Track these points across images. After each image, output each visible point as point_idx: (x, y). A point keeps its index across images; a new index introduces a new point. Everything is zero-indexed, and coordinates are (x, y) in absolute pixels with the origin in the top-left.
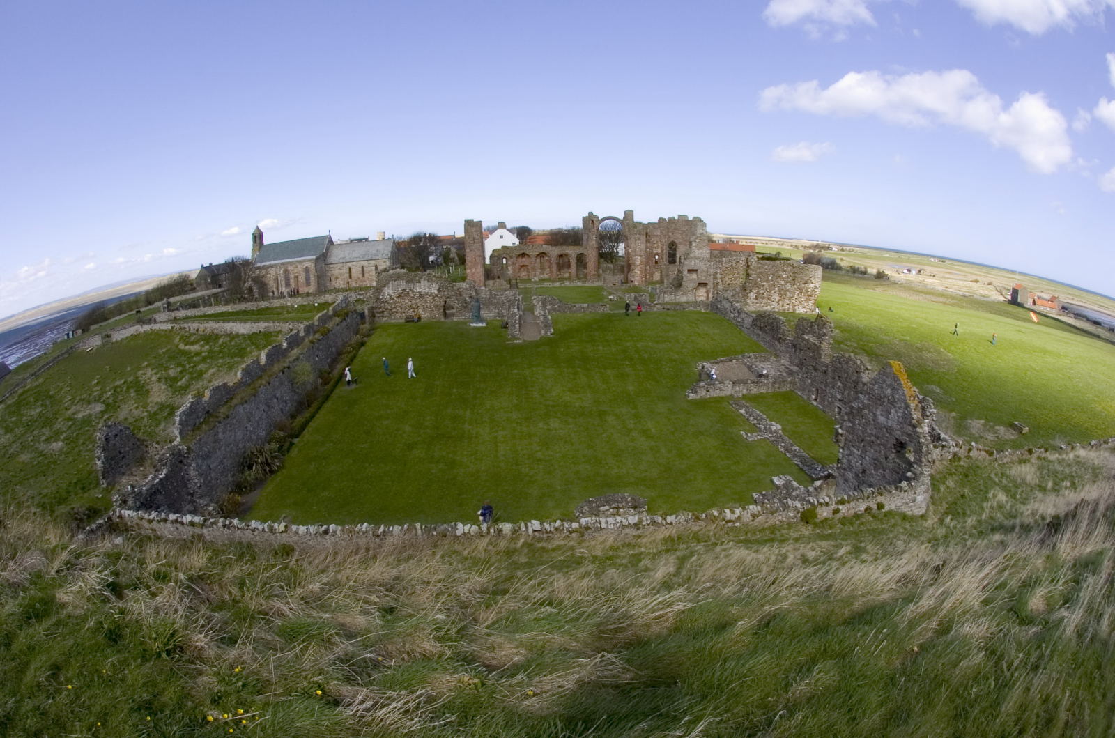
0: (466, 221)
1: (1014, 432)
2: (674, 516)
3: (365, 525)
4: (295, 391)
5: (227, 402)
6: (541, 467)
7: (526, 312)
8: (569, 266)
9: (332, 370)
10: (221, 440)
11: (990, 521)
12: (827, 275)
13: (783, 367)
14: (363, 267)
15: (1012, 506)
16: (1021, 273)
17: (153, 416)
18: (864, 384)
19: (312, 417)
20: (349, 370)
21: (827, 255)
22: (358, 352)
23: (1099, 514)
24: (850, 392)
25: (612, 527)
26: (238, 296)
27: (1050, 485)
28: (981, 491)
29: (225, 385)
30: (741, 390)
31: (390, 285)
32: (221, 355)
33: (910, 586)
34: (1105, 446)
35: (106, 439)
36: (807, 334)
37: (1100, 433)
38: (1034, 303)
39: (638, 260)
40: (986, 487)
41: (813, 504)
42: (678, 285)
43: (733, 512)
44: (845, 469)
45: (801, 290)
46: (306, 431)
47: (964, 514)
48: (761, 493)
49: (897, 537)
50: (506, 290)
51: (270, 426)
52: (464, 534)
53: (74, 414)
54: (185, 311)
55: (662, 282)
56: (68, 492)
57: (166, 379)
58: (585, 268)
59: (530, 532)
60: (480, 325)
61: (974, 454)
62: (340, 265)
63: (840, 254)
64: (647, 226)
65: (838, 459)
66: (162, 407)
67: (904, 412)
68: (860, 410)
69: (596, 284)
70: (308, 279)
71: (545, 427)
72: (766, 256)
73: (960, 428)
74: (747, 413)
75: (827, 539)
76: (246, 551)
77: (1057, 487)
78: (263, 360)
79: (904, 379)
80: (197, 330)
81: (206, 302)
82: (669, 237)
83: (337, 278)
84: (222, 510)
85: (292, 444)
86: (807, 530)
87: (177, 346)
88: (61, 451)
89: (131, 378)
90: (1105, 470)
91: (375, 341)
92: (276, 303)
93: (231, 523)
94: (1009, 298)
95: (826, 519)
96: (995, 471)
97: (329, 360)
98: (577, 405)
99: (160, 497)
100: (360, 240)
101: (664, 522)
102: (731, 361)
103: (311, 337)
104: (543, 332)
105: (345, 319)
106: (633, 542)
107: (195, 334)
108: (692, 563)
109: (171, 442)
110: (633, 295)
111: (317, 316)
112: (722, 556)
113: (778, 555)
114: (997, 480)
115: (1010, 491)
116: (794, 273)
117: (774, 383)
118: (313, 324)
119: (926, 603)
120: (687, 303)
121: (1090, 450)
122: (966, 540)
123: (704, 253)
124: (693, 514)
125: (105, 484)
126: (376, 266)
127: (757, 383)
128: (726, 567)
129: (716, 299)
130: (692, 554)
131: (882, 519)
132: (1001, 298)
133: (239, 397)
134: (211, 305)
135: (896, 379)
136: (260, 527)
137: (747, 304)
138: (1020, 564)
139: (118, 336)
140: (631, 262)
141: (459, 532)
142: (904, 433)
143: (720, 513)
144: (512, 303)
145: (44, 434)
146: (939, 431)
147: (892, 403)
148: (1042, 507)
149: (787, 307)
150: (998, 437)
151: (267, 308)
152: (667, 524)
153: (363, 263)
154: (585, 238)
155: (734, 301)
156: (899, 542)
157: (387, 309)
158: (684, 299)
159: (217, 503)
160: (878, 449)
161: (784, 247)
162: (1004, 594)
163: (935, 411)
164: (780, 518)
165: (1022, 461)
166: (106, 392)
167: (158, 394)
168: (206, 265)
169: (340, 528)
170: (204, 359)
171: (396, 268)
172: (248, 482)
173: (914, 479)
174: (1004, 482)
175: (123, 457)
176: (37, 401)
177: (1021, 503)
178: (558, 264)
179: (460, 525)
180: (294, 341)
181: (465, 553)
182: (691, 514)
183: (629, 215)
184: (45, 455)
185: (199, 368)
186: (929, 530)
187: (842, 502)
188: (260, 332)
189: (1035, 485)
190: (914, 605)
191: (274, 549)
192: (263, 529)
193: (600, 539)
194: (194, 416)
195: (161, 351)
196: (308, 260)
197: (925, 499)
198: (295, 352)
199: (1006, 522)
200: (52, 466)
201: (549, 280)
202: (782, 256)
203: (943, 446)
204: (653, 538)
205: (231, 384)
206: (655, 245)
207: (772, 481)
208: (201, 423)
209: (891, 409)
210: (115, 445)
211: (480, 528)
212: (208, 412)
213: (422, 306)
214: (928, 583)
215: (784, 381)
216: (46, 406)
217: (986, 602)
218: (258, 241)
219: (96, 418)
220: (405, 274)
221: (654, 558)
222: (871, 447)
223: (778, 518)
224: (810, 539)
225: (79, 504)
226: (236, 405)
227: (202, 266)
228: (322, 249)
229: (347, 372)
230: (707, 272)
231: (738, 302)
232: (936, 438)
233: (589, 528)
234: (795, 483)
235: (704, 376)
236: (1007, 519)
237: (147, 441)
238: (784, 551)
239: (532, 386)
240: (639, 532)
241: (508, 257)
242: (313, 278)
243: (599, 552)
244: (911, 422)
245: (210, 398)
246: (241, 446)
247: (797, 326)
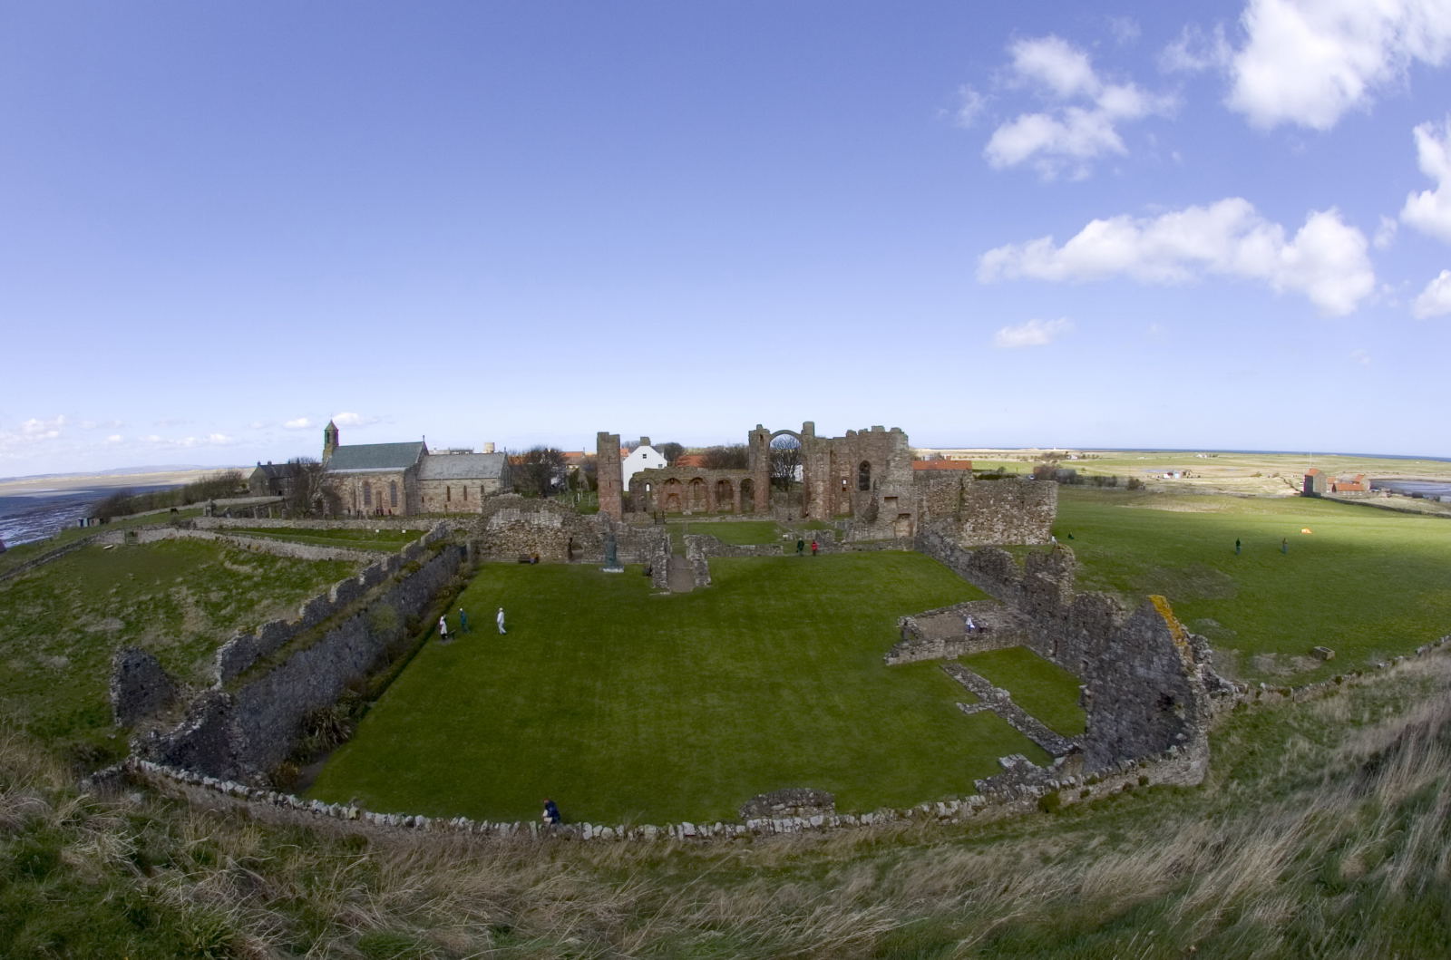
0: (599, 434)
1: (1315, 660)
2: (871, 815)
3: (463, 819)
4: (373, 641)
5: (284, 645)
6: (695, 754)
7: (675, 556)
8: (731, 496)
9: (423, 618)
10: (275, 693)
11: (1290, 777)
12: (1065, 492)
13: (1011, 617)
14: (465, 488)
15: (1317, 754)
16: (1315, 454)
17: (186, 648)
18: (1117, 629)
19: (395, 677)
20: (445, 620)
21: (1066, 465)
22: (456, 597)
23: (1429, 739)
24: (1099, 642)
25: (789, 830)
26: (304, 510)
27: (1366, 716)
28: (1275, 742)
29: (283, 622)
30: (957, 650)
31: (500, 514)
32: (278, 584)
33: (1183, 874)
34: (1437, 649)
35: (125, 667)
36: (1041, 571)
37: (1429, 634)
38: (1334, 489)
39: (820, 487)
40: (1282, 736)
41: (1054, 788)
42: (872, 517)
43: (948, 806)
44: (1095, 740)
45: (1032, 515)
46: (386, 693)
47: (1255, 775)
48: (985, 780)
49: (1166, 817)
50: (649, 526)
51: (340, 683)
52: (593, 838)
53: (84, 625)
54: (235, 520)
55: (851, 514)
56: (72, 723)
57: (206, 603)
58: (752, 498)
59: (681, 836)
60: (616, 570)
61: (1264, 697)
62: (437, 482)
63: (1082, 464)
64: (831, 442)
65: (1086, 729)
66: (200, 639)
67: (1170, 659)
68: (1112, 662)
69: (767, 519)
70: (394, 496)
71: (701, 704)
72: (986, 473)
73: (1245, 667)
74: (964, 678)
75: (1076, 830)
76: (305, 837)
77: (1375, 717)
78: (333, 596)
79: (1169, 617)
80: (249, 547)
81: (262, 511)
82: (861, 456)
83: (431, 499)
84: (273, 781)
85: (367, 709)
86: (1047, 822)
87: (222, 564)
88: (64, 669)
89: (160, 595)
90: (1438, 679)
91: (478, 585)
92: (353, 524)
93: (284, 799)
94: (1302, 489)
95: (1072, 805)
96: (1292, 714)
97: (418, 605)
98: (742, 675)
99: (192, 754)
100: (462, 452)
101: (858, 822)
102: (942, 613)
103: (396, 574)
104: (697, 581)
105: (440, 554)
106: (817, 848)
107: (245, 551)
108: (896, 871)
109: (209, 685)
110: (814, 533)
111: (405, 547)
112: (935, 861)
113: (1009, 855)
114: (1296, 725)
115: (1314, 735)
116: (1023, 493)
117: (999, 638)
118: (399, 557)
119: (1205, 890)
120: (883, 540)
121: (1417, 660)
122: (1257, 807)
123: (905, 475)
124: (896, 812)
125: (120, 724)
126: (482, 488)
127: (977, 639)
128: (942, 875)
129: (922, 535)
130: (895, 861)
131: (1146, 797)
132: (1291, 492)
133: (301, 640)
134: (268, 516)
135: (1158, 618)
136: (324, 810)
137: (962, 538)
138: (1328, 823)
139: (147, 537)
140: (811, 489)
141: (587, 836)
142: (1170, 686)
143: (932, 808)
144: (657, 543)
145: (44, 642)
146: (1217, 676)
147: (1154, 648)
148: (1357, 747)
149: (1013, 538)
150: (1295, 671)
151: (340, 530)
152: (862, 824)
153: (468, 483)
154: (752, 459)
155: (945, 536)
156: (1170, 823)
157: (495, 544)
158: (880, 536)
159: (266, 772)
160: (1137, 709)
161: (1011, 460)
162: (1307, 863)
163: (1211, 651)
164: (1011, 809)
165: (1328, 695)
166: (127, 607)
167: (195, 622)
168: (264, 463)
169: (429, 820)
170: (256, 586)
171: (508, 492)
172: (308, 750)
173: (1186, 741)
174: (1306, 725)
175: (146, 694)
176: (37, 597)
177: (1331, 747)
178: (717, 493)
179: (588, 827)
180: (375, 577)
181: (595, 861)
182: (893, 811)
183: (809, 427)
184: (42, 669)
185: (249, 596)
186: (1209, 802)
187: (1092, 782)
188: (330, 559)
189: (1347, 720)
190: (1189, 897)
191: (342, 839)
192: (328, 813)
193: (774, 846)
194: (241, 658)
195: (201, 567)
196: (395, 473)
197: (1201, 764)
198: (375, 591)
199: (1311, 775)
200: (53, 685)
201: (705, 514)
202: (1006, 472)
203: (1223, 694)
204: (843, 843)
205: (290, 623)
206: (843, 467)
207: (999, 764)
208: (251, 668)
209: (1152, 656)
210: (135, 676)
211: (614, 830)
212: (259, 655)
213: (542, 543)
214: (1207, 868)
215: (1012, 634)
216: (48, 607)
217: (1283, 878)
218: (331, 441)
219: (112, 637)
220: (520, 499)
221: (845, 868)
222: (1129, 709)
223: (1010, 809)
224: (1051, 832)
225: (85, 740)
226: (297, 650)
227: (259, 463)
228: (413, 458)
229: (442, 622)
230: (910, 499)
231: (950, 536)
232: (1213, 685)
233: (760, 833)
234: (1029, 764)
235: (907, 635)
236: (1311, 770)
237: (177, 679)
238: (1018, 849)
239: (684, 652)
240: (826, 836)
241: (653, 483)
242: (400, 497)
243: (772, 863)
244: (1179, 670)
245: (263, 637)
246: (301, 703)
247: (1028, 561)
